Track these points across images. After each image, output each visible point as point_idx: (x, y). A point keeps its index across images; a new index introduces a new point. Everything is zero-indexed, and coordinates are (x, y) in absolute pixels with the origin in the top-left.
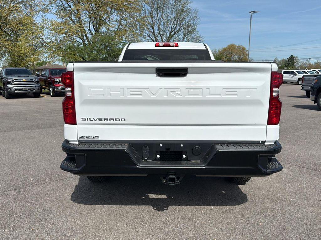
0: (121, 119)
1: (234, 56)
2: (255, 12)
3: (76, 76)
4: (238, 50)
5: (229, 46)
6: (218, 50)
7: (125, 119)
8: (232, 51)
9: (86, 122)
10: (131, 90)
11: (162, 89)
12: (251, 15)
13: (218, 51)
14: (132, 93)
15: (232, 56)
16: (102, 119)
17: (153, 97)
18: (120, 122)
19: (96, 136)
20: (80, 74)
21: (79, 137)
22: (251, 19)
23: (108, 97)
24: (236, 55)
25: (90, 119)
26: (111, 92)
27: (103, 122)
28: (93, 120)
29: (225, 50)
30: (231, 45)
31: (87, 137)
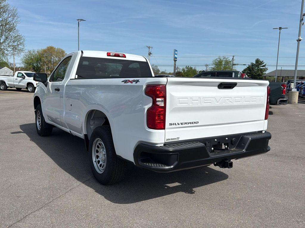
0: (196, 122)
1: (54, 58)
2: (82, 20)
3: (168, 88)
4: (57, 53)
5: (48, 47)
6: (36, 50)
7: (198, 122)
8: (51, 53)
9: (173, 126)
10: (205, 99)
11: (222, 98)
12: (79, 22)
13: (37, 52)
14: (205, 101)
15: (52, 58)
16: (183, 123)
17: (217, 104)
18: (195, 125)
19: (177, 137)
20: (170, 87)
21: (166, 140)
22: (79, 26)
23: (191, 105)
24: (56, 57)
25: (175, 124)
26: (193, 101)
27: (184, 125)
28: (177, 124)
29: (45, 51)
30: (50, 46)
31: (172, 139)
